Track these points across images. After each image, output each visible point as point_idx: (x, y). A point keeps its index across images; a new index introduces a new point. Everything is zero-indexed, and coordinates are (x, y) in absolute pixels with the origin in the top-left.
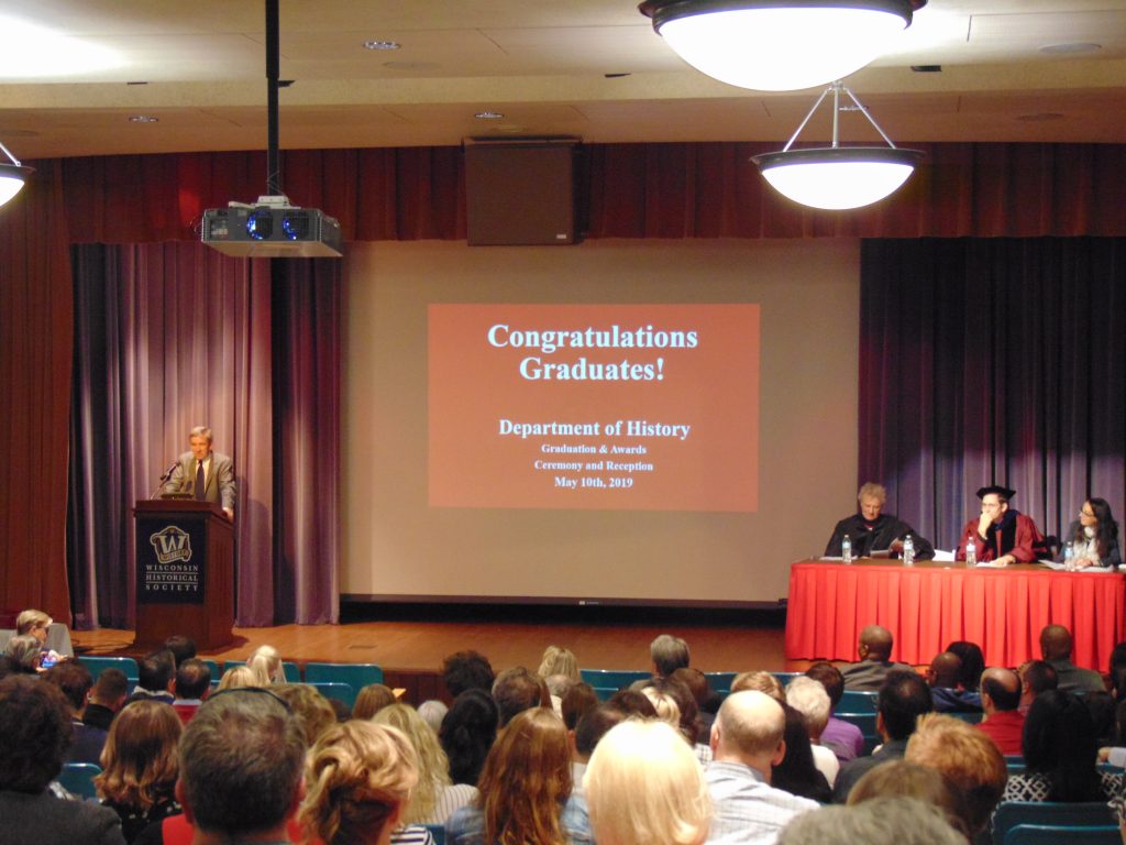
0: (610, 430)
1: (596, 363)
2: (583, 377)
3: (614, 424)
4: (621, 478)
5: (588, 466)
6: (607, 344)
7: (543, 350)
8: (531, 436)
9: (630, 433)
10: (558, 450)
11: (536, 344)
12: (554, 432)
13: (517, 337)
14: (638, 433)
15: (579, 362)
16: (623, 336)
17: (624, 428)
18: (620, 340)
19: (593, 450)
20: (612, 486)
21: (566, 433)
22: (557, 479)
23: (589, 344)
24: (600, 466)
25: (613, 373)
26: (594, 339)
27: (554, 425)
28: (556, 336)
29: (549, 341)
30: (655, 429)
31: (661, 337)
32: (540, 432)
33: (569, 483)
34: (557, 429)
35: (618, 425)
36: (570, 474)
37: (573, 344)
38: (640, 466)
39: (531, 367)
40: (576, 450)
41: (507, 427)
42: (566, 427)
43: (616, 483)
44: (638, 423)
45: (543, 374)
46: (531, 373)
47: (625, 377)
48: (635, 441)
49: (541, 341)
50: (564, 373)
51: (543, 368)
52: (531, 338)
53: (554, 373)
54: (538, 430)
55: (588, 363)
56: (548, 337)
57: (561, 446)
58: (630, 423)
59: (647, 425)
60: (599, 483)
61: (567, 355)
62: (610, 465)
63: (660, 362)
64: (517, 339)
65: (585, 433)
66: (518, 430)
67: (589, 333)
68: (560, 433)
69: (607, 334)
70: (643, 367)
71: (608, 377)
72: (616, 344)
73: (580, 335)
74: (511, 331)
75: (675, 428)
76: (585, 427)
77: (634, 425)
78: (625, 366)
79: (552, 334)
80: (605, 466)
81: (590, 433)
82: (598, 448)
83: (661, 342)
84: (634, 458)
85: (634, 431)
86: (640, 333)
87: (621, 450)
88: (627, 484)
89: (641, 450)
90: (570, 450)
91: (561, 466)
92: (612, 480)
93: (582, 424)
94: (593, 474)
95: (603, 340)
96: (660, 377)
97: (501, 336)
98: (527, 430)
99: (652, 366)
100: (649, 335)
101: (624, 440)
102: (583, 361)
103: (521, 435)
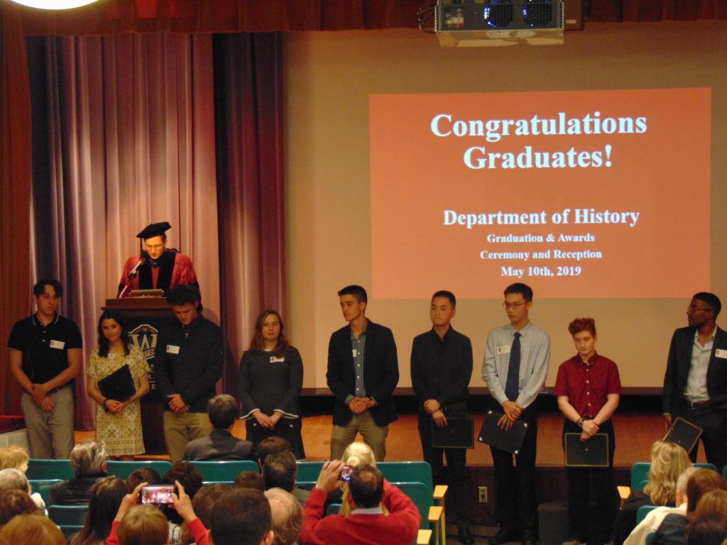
0: (557, 219)
1: (542, 151)
2: (529, 165)
3: (561, 213)
4: (569, 267)
5: (535, 256)
6: (553, 132)
7: (488, 139)
8: (476, 226)
9: (578, 221)
10: (504, 240)
11: (481, 133)
12: (499, 222)
13: (460, 126)
14: (586, 221)
15: (525, 151)
16: (570, 123)
17: (571, 217)
18: (567, 127)
19: (540, 239)
20: (559, 274)
21: (511, 222)
22: (504, 269)
23: (535, 132)
24: (548, 255)
25: (559, 161)
26: (540, 126)
27: (499, 215)
28: (501, 125)
29: (492, 129)
30: (603, 217)
31: (609, 123)
32: (485, 223)
33: (516, 273)
34: (503, 219)
35: (565, 214)
36: (516, 264)
37: (518, 132)
38: (588, 254)
39: (476, 156)
40: (522, 239)
41: (451, 217)
42: (511, 216)
43: (564, 271)
44: (586, 211)
45: (487, 163)
46: (475, 163)
47: (572, 164)
48: (583, 229)
49: (485, 130)
50: (510, 161)
51: (486, 157)
52: (475, 127)
53: (499, 162)
54: (483, 220)
55: (534, 151)
56: (493, 126)
57: (507, 235)
58: (578, 211)
59: (595, 213)
60: (547, 272)
61: (513, 144)
62: (558, 254)
63: (608, 148)
64: (460, 129)
65: (532, 222)
66: (463, 221)
67: (535, 121)
68: (506, 222)
69: (553, 122)
70: (591, 154)
71: (555, 165)
72: (562, 132)
73: (525, 123)
74: (454, 121)
75: (624, 215)
76: (532, 216)
77: (582, 213)
78: (571, 153)
79: (497, 123)
80: (552, 254)
81: (537, 222)
82: (545, 237)
83: (609, 129)
84: (582, 246)
85: (582, 219)
86: (587, 120)
87: (569, 238)
88: (575, 272)
89: (589, 238)
90: (516, 239)
91: (507, 256)
92: (560, 268)
93: (528, 213)
94: (541, 263)
95: (549, 128)
96: (608, 164)
97: (444, 126)
98: (471, 220)
99: (600, 153)
100: (597, 122)
101: (572, 228)
102: (529, 149)
103: (466, 225)
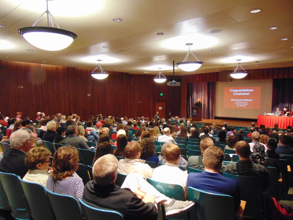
0: (243, 100)
1: (242, 93)
2: (240, 95)
10: (237, 102)
16: (245, 90)
19: (241, 102)
24: (242, 104)
27: (237, 100)
29: (237, 91)
31: (249, 90)
36: (238, 105)
38: (246, 104)
41: (232, 100)
43: (244, 106)
46: (235, 94)
47: (245, 95)
50: (238, 94)
52: (235, 91)
54: (235, 100)
58: (245, 99)
59: (247, 100)
60: (242, 106)
61: (239, 92)
62: (243, 104)
63: (249, 93)
64: (233, 91)
65: (240, 100)
70: (247, 93)
71: (243, 95)
73: (240, 90)
75: (250, 100)
78: (245, 93)
84: (246, 103)
86: (247, 90)
89: (247, 102)
90: (239, 102)
91: (238, 104)
94: (241, 105)
95: (243, 91)
97: (232, 90)
98: (234, 100)
101: (245, 101)
